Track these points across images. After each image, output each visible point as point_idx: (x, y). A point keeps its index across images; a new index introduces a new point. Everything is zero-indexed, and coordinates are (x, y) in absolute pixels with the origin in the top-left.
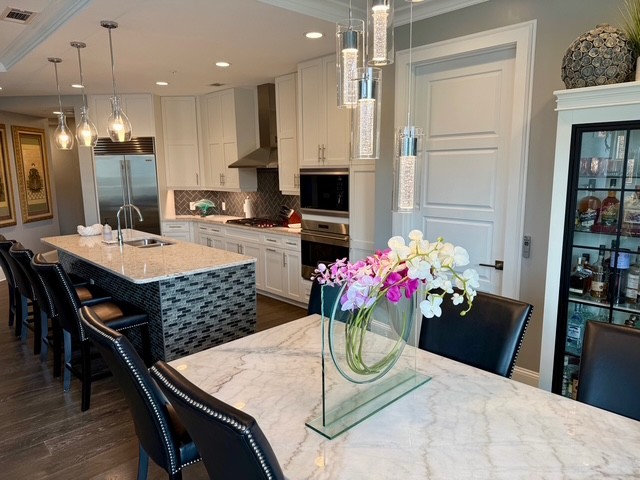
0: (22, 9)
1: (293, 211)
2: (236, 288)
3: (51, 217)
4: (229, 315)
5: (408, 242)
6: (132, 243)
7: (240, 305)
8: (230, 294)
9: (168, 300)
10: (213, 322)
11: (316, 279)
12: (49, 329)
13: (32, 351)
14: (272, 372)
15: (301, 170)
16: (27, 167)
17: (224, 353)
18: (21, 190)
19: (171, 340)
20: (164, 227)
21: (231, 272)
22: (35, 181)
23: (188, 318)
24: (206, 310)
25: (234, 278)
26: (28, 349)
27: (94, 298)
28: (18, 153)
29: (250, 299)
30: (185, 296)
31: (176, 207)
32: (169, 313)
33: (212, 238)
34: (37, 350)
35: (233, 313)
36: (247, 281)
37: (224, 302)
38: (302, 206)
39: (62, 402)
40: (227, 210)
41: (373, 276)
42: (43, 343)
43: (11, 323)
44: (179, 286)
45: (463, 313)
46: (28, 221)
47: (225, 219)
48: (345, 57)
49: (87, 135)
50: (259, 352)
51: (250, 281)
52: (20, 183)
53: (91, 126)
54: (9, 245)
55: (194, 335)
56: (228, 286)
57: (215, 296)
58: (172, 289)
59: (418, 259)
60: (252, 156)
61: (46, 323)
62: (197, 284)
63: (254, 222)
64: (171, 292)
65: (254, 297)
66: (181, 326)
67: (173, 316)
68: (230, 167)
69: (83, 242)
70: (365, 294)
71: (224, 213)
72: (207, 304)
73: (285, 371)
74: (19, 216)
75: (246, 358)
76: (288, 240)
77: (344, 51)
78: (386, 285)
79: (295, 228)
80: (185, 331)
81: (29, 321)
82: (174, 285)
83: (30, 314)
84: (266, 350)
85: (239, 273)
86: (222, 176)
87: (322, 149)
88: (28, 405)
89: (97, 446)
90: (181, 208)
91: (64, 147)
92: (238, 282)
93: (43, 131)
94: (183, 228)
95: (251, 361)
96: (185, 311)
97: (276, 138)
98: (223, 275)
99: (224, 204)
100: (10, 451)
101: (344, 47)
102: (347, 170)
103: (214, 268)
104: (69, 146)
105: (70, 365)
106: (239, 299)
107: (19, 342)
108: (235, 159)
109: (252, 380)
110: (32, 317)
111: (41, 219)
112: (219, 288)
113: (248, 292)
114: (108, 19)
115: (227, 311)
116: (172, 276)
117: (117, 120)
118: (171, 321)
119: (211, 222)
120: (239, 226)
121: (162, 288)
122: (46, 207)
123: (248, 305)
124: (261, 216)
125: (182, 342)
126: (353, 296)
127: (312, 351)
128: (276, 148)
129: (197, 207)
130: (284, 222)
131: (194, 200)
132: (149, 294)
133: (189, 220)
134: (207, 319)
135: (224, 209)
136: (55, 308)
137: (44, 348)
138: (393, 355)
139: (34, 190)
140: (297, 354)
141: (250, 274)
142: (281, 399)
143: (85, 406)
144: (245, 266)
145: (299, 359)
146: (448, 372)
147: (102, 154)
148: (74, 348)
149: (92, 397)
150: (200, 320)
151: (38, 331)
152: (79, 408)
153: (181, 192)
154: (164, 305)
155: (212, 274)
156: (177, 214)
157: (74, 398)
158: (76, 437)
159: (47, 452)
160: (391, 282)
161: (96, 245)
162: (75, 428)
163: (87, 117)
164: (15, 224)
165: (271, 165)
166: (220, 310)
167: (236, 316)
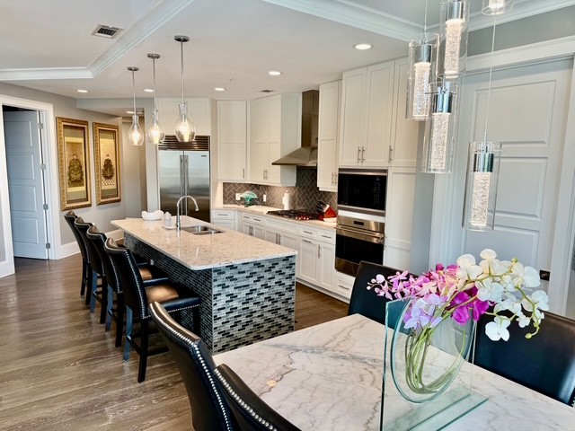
0: (110, 26)
1: (328, 206)
2: (278, 278)
3: (119, 201)
4: (270, 303)
5: (478, 261)
6: (187, 229)
7: (280, 294)
8: (272, 283)
9: (219, 286)
10: (255, 308)
11: (373, 289)
12: (114, 302)
13: (99, 320)
14: (320, 375)
15: (340, 170)
16: (103, 158)
17: (273, 349)
18: (97, 177)
19: (219, 323)
20: (213, 215)
21: (274, 263)
22: (108, 170)
23: (235, 304)
24: (250, 296)
25: (277, 268)
26: (95, 318)
27: (153, 278)
28: (96, 145)
29: (289, 289)
30: (233, 283)
31: (224, 197)
32: (219, 298)
33: (254, 226)
34: (103, 320)
35: (274, 301)
36: (288, 272)
37: (267, 290)
38: (339, 203)
39: (121, 371)
40: (268, 201)
41: (438, 293)
42: (108, 314)
43: (82, 293)
44: (229, 273)
45: (529, 336)
46: (100, 204)
47: (266, 209)
48: (416, 70)
49: (156, 134)
50: (305, 351)
51: (291, 272)
52: (96, 171)
53: (160, 127)
54: (87, 227)
55: (238, 319)
56: (271, 276)
57: (259, 284)
58: (223, 276)
59: (490, 280)
60: (294, 154)
61: (111, 297)
62: (244, 272)
63: (292, 214)
64: (221, 279)
65: (294, 288)
66: (229, 310)
67: (221, 301)
68: (273, 164)
69: (146, 225)
70: (430, 313)
71: (264, 204)
72: (252, 291)
73: (334, 376)
74: (94, 199)
75: (295, 356)
76: (324, 233)
77: (416, 65)
78: (453, 304)
79: (330, 222)
80: (231, 315)
81: (98, 293)
82: (224, 273)
83: (99, 286)
84: (313, 350)
85: (281, 264)
86: (266, 172)
87: (361, 151)
88: (93, 371)
89: (151, 418)
90: (229, 198)
91: (136, 143)
92: (280, 272)
93: (117, 128)
94: (229, 217)
95: (299, 359)
96: (233, 297)
97: (317, 139)
98: (268, 265)
99: (265, 196)
100: (76, 414)
101: (417, 61)
102: (386, 171)
103: (259, 259)
104: (139, 142)
105: (130, 338)
106: (280, 289)
107: (89, 311)
108: (277, 157)
109: (302, 382)
110: (100, 289)
111: (112, 202)
112: (263, 277)
113: (288, 283)
114: (181, 34)
115: (269, 299)
116: (224, 264)
117: (183, 122)
118: (220, 305)
119: (253, 212)
120: (279, 218)
121: (214, 275)
122: (116, 192)
123: (288, 295)
124: (298, 208)
125: (228, 326)
126: (418, 314)
127: (358, 355)
128: (317, 148)
129: (242, 198)
130: (319, 216)
131: (240, 192)
132: (201, 279)
133: (234, 210)
134: (251, 305)
135: (265, 200)
136: (120, 284)
137: (108, 318)
138: (450, 374)
139: (107, 177)
140: (344, 358)
141: (291, 266)
142: (333, 407)
143: (141, 378)
144: (287, 259)
145: (346, 363)
146: (504, 393)
147: (165, 149)
148: (134, 322)
149: (148, 368)
150: (245, 306)
151: (104, 303)
152: (136, 378)
153: (229, 184)
154: (215, 290)
155: (258, 265)
156: (224, 203)
157: (131, 369)
158: (133, 408)
159: (107, 419)
160: (457, 302)
161: (157, 229)
162: (132, 398)
163: (157, 118)
164: (90, 205)
165: (310, 164)
166: (262, 297)
167: (276, 304)
